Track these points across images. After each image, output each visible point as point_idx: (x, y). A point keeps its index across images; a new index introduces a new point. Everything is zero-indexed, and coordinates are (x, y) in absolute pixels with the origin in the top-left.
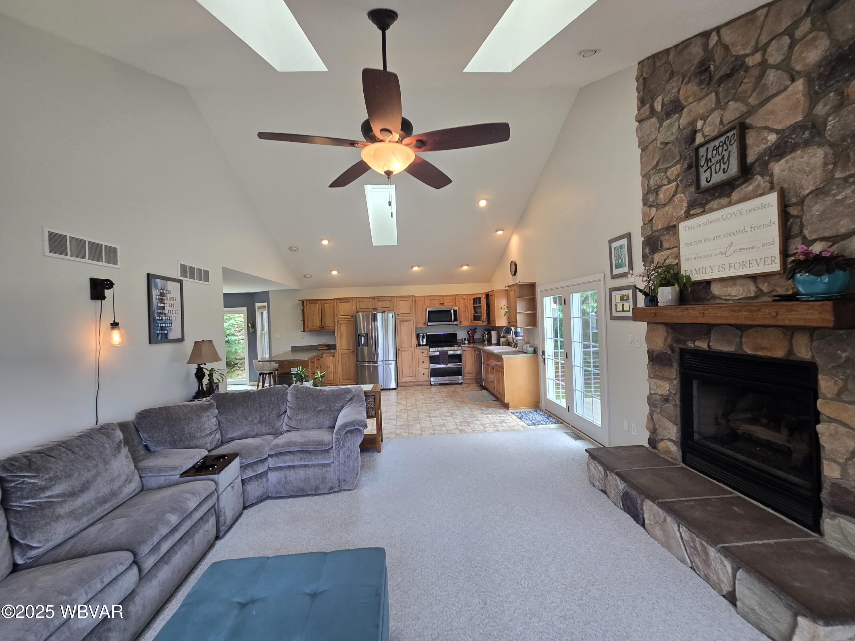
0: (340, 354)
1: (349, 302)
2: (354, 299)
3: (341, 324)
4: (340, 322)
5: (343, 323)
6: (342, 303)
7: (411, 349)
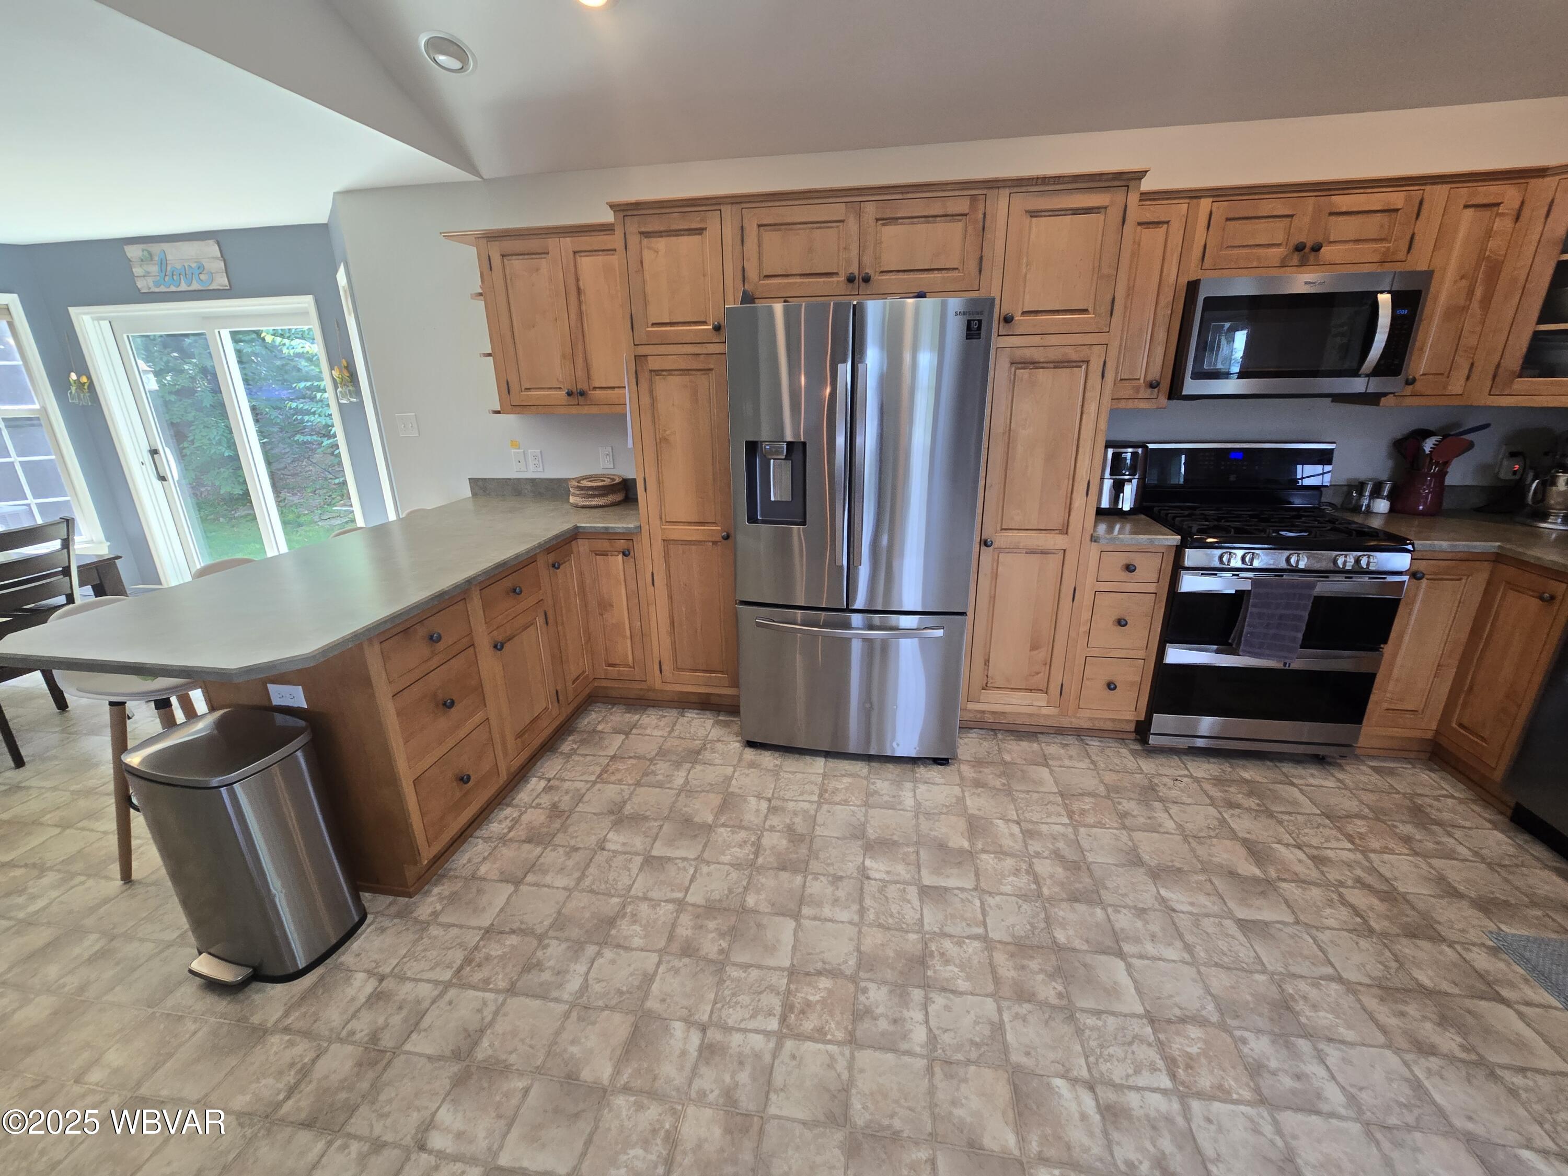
0: (658, 546)
1: (700, 231)
2: (727, 210)
3: (657, 372)
4: (654, 364)
5: (670, 372)
6: (661, 244)
7: (1056, 541)
